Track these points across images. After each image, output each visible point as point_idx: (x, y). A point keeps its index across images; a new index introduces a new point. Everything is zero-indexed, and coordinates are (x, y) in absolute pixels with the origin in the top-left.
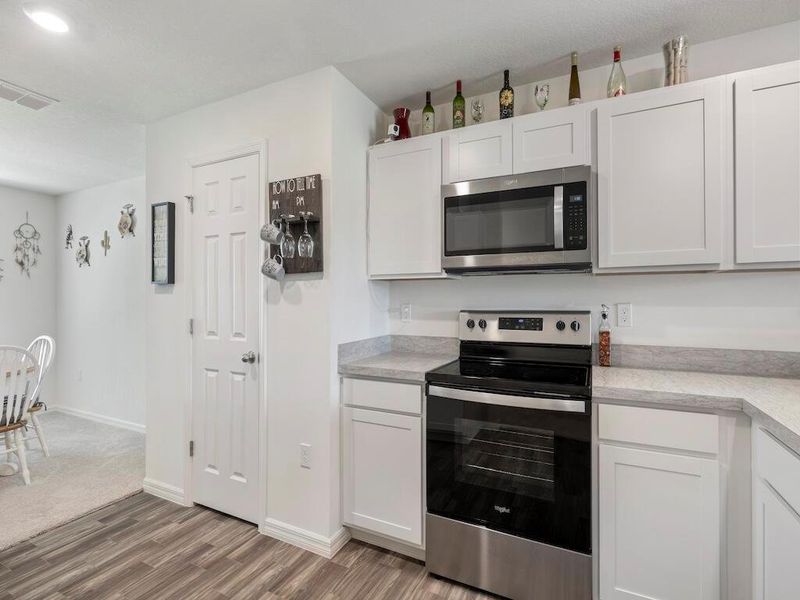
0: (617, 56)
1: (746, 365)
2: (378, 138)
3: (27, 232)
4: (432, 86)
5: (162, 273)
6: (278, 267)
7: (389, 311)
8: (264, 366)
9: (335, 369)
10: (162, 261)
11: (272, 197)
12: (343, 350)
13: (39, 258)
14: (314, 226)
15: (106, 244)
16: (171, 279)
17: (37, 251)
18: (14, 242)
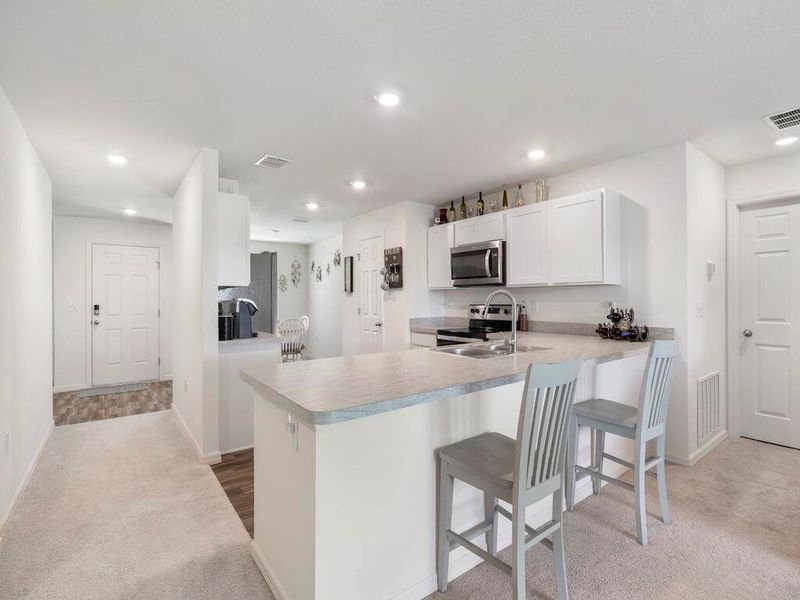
0: (520, 187)
1: (579, 330)
2: (432, 223)
3: (296, 265)
4: (454, 198)
5: (349, 287)
6: (387, 285)
7: (444, 305)
8: (383, 327)
9: (408, 329)
10: (349, 282)
11: (386, 256)
12: (412, 321)
13: (301, 278)
14: (399, 269)
15: (328, 270)
16: (352, 291)
17: (300, 274)
18: (292, 270)
